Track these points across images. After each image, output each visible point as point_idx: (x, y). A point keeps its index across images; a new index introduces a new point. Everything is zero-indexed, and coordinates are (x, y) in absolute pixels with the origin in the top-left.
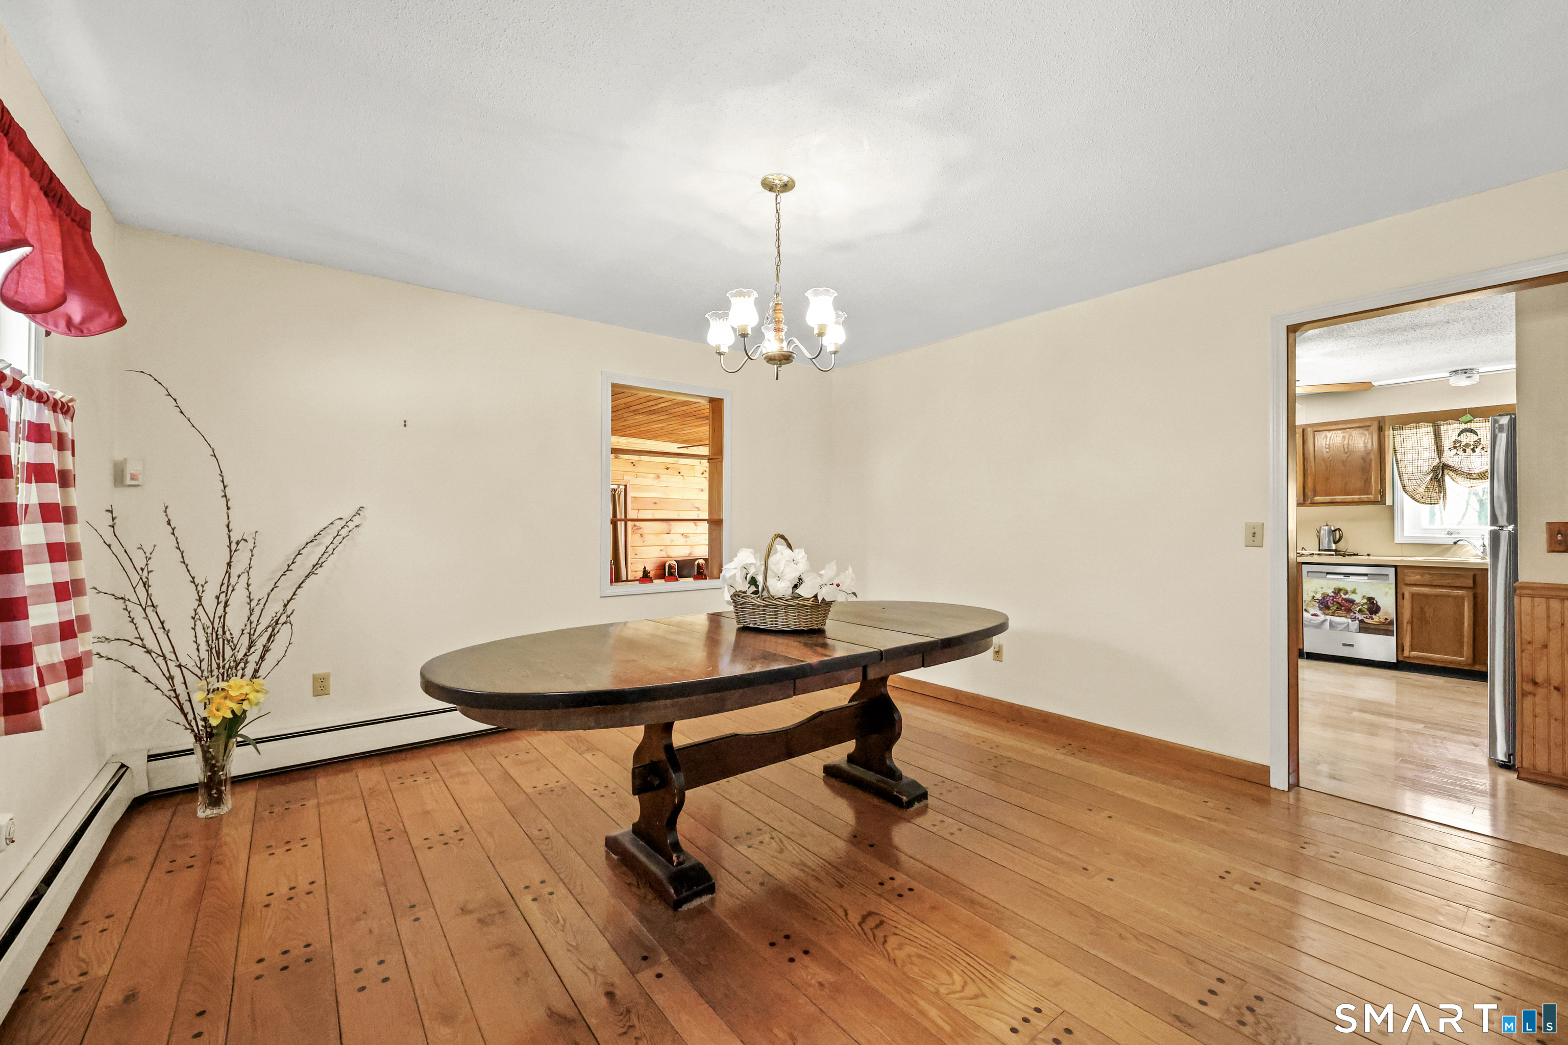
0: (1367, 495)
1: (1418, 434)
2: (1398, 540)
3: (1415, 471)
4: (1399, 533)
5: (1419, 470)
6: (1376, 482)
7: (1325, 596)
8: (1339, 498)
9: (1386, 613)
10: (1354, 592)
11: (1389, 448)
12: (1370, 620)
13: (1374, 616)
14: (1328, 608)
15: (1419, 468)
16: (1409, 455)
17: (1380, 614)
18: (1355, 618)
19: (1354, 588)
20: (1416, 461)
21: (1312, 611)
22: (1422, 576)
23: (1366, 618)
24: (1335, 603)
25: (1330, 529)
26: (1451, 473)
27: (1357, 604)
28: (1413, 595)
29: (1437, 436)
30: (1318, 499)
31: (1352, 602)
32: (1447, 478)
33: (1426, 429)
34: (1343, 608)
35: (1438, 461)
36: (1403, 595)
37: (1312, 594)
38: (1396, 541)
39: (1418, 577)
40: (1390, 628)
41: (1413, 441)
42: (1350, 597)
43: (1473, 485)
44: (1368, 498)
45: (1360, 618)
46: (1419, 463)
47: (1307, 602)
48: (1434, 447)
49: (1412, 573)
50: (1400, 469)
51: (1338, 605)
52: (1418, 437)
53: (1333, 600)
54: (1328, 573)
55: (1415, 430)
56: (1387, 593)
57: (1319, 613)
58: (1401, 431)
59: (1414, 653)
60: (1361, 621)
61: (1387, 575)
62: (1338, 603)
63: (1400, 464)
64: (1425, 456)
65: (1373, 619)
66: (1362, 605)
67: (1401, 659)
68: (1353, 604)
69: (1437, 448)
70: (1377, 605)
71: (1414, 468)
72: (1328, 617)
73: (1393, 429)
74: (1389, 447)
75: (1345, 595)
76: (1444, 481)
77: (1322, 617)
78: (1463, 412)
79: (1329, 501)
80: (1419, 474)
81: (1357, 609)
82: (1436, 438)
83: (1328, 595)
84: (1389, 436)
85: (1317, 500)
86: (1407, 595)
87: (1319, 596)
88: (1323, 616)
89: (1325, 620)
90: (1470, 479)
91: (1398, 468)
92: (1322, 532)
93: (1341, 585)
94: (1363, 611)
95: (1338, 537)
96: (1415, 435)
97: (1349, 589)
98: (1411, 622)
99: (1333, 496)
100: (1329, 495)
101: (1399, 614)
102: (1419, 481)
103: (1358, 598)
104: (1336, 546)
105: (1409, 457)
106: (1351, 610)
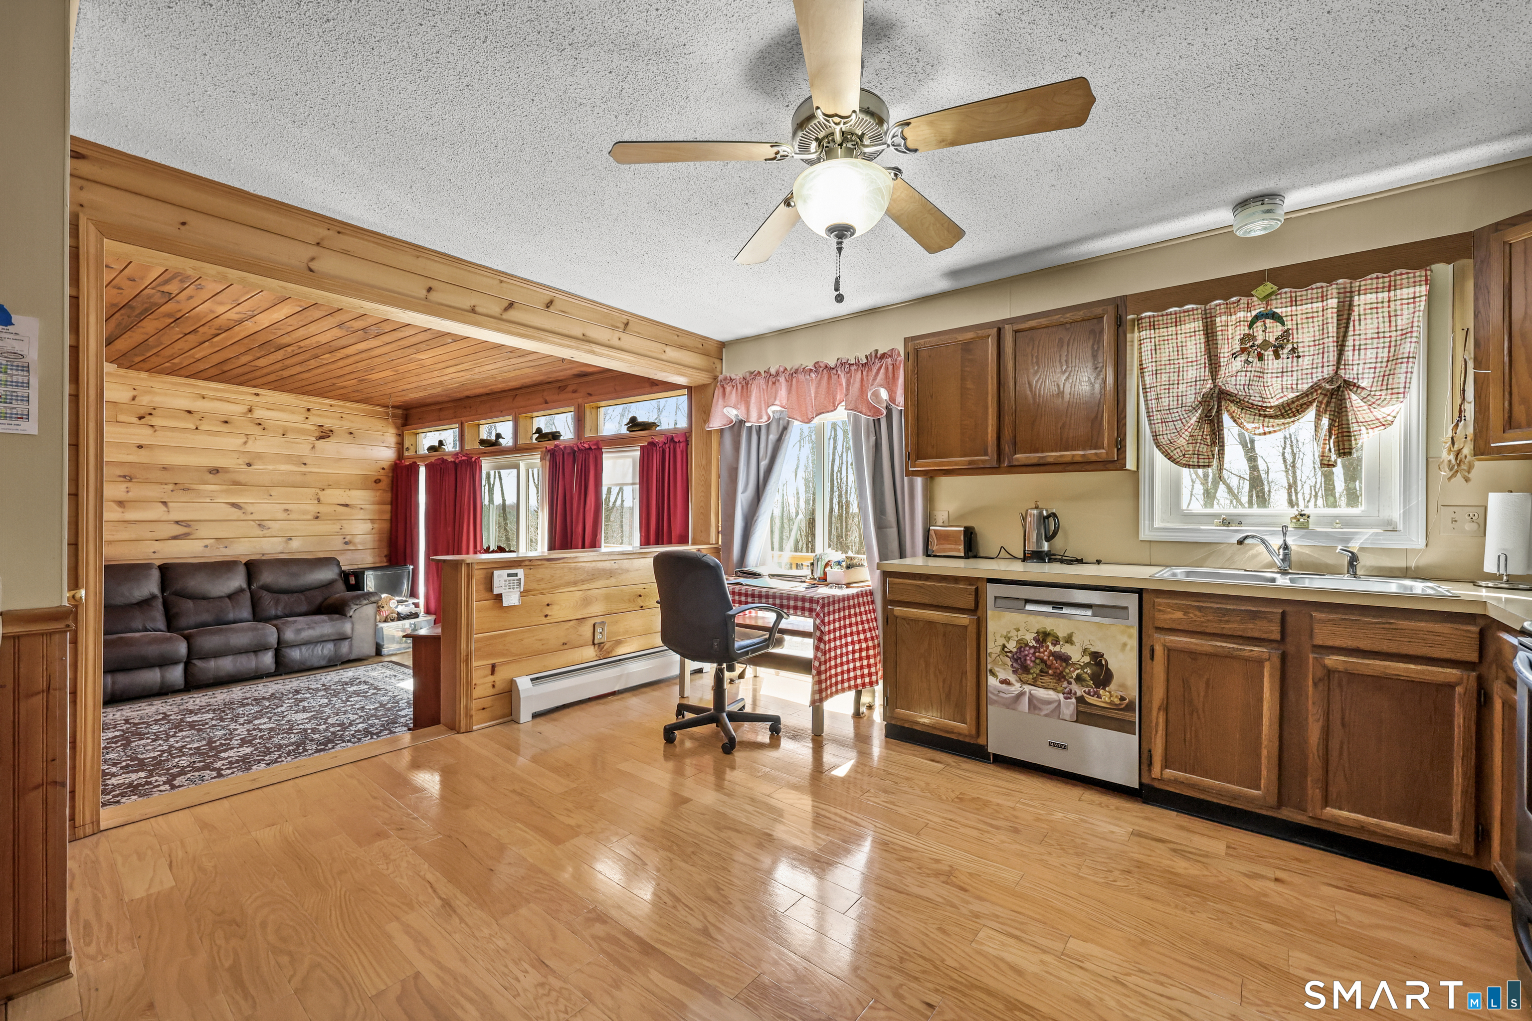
0: (1095, 448)
1: (1179, 336)
2: (1145, 534)
3: (1173, 404)
4: (1147, 522)
5: (1180, 402)
6: (1110, 429)
7: (1022, 645)
8: (1052, 455)
9: (1123, 686)
10: (1069, 640)
11: (1132, 366)
12: (1095, 698)
13: (1101, 692)
14: (1026, 669)
15: (1180, 398)
16: (1163, 375)
17: (1112, 687)
18: (1070, 692)
19: (1069, 632)
20: (1176, 386)
21: (1002, 675)
22: (1186, 613)
23: (1089, 693)
24: (1038, 661)
25: (1041, 513)
26: (1233, 408)
27: (1074, 664)
28: (1170, 651)
29: (1210, 334)
30: (1020, 457)
31: (1065, 659)
32: (1226, 418)
33: (1192, 325)
34: (1050, 672)
35: (1209, 385)
36: (1152, 651)
37: (1001, 641)
38: (1142, 537)
39: (1179, 615)
40: (1127, 716)
41: (1171, 349)
42: (1063, 651)
43: (1267, 430)
44: (1096, 454)
45: (1079, 694)
46: (1180, 389)
47: (994, 656)
48: (1203, 359)
49: (1170, 606)
50: (1150, 402)
51: (1043, 666)
52: (1179, 340)
53: (1034, 653)
54: (1027, 601)
55: (1174, 328)
56: (1125, 645)
57: (1012, 678)
58: (1152, 331)
59: (1169, 773)
60: (1080, 700)
61: (1127, 608)
62: (1042, 661)
63: (1149, 394)
64: (1190, 376)
65: (1099, 697)
66: (1082, 668)
67: (1145, 781)
68: (1068, 664)
69: (1210, 360)
70: (1108, 670)
71: (1171, 399)
72: (1027, 688)
73: (1139, 329)
74: (1132, 362)
75: (1055, 645)
76: (1220, 422)
77: (1017, 687)
78: (1259, 278)
79: (1035, 461)
80: (1179, 410)
81: (1074, 675)
82: (1207, 342)
83: (1027, 645)
84: (1132, 341)
85: (1017, 459)
86: (1158, 649)
87: (1012, 646)
88: (1018, 685)
89: (1022, 694)
90: (1265, 416)
91: (1146, 401)
92: (1029, 519)
93: (1049, 624)
94: (1084, 680)
95: (1052, 528)
96: (1174, 337)
97: (1061, 634)
98: (1166, 708)
99: (1043, 452)
100: (1036, 451)
101: (1144, 688)
102: (1179, 424)
103: (1075, 653)
104: (1050, 546)
105: (1164, 379)
106: (1064, 677)
